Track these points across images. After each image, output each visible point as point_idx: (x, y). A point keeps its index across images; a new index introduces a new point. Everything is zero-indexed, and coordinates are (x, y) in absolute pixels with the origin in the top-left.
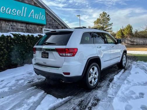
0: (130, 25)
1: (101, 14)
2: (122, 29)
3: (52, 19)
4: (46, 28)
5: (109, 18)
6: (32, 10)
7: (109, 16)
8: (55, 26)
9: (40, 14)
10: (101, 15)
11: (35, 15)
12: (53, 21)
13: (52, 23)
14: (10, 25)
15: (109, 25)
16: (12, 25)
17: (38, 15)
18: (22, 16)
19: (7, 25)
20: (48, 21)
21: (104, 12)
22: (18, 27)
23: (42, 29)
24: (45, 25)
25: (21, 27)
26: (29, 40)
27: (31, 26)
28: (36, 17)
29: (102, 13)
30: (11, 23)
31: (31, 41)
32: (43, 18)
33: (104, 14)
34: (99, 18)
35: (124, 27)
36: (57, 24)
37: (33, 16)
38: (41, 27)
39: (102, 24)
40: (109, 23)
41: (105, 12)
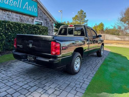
0: (102, 24)
1: (79, 12)
2: (95, 25)
3: (42, 12)
4: (37, 19)
5: (86, 16)
6: (26, 3)
7: (85, 13)
8: (44, 18)
9: (33, 7)
11: (28, 7)
12: (43, 14)
13: (42, 16)
14: (6, 14)
16: (8, 14)
17: (31, 7)
18: (18, 6)
19: (4, 13)
20: (39, 14)
21: (81, 10)
22: (13, 17)
23: (33, 20)
24: (36, 17)
25: (16, 17)
26: (24, 29)
27: (24, 16)
28: (30, 9)
30: (8, 12)
31: (25, 30)
32: (35, 11)
33: (82, 11)
34: (77, 15)
35: (97, 25)
36: (46, 17)
37: (27, 8)
38: (32, 18)
40: (85, 20)
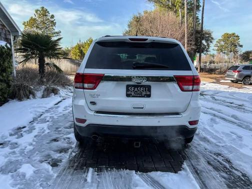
1: (38, 10)
2: (79, 43)
5: (54, 22)
7: (52, 17)
10: (39, 12)
15: (54, 33)
21: (43, 8)
29: (40, 9)
33: (44, 12)
34: (34, 17)
35: (81, 42)
39: (41, 29)
41: (45, 7)
